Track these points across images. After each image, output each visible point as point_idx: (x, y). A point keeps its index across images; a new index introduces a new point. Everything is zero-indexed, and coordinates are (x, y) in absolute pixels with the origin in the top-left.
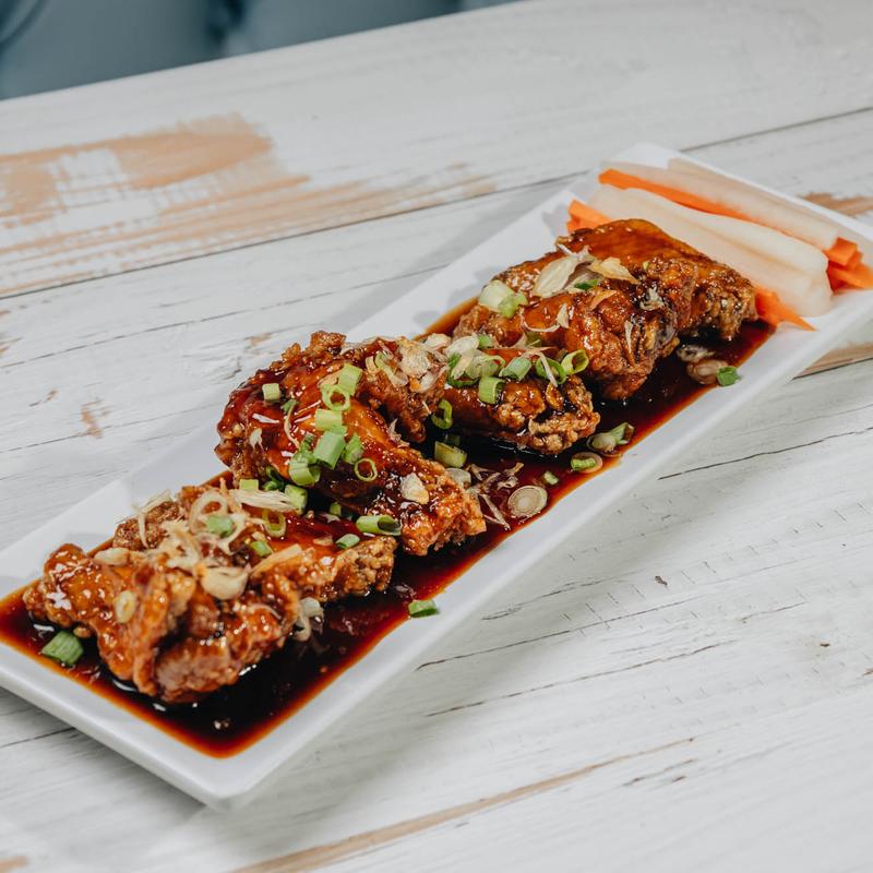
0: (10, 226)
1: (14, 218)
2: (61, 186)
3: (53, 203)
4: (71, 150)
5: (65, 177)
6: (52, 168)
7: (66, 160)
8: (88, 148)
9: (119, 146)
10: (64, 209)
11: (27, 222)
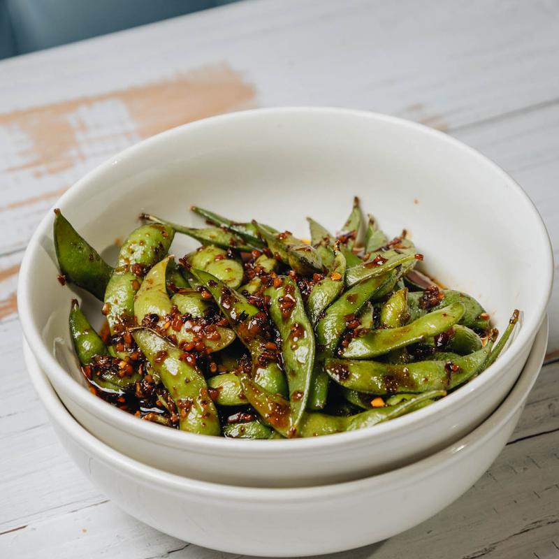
0: (38, 175)
1: (42, 168)
2: (80, 136)
3: (73, 152)
4: (87, 101)
5: (83, 127)
6: (72, 118)
7: (83, 111)
8: (102, 98)
9: (128, 95)
10: (83, 158)
11: (52, 172)
